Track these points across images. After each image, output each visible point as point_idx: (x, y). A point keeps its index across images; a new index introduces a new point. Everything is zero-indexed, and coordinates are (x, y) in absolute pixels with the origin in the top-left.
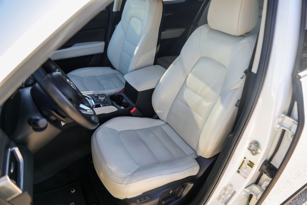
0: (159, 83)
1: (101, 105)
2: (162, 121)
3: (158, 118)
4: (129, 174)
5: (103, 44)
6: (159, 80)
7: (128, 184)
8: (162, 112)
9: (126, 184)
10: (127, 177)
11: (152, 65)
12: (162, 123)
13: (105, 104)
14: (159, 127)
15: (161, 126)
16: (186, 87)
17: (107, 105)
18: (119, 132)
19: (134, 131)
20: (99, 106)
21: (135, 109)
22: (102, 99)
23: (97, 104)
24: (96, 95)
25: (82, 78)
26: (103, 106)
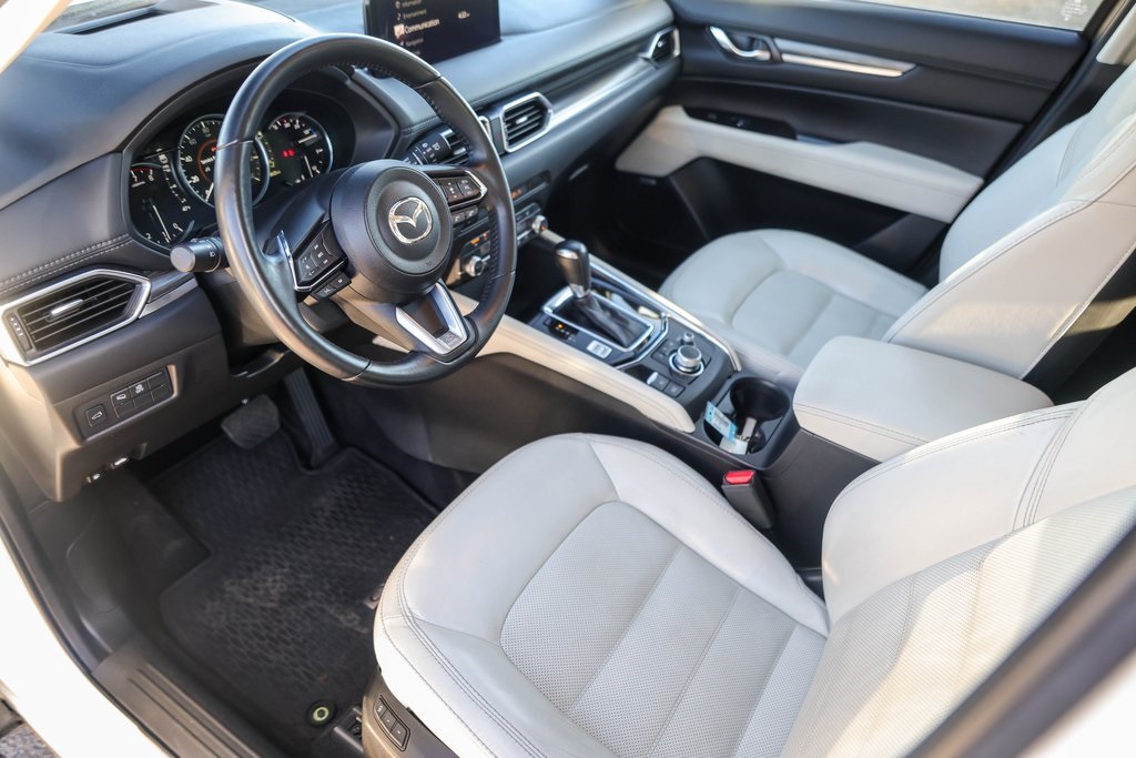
1: (654, 376)
3: (817, 589)
4: (419, 615)
12: (817, 623)
13: (675, 382)
14: (785, 626)
15: (796, 631)
16: (978, 566)
17: (675, 390)
18: (616, 501)
19: (675, 543)
20: (641, 373)
21: (746, 479)
22: (684, 362)
23: (650, 364)
24: (687, 338)
25: (776, 269)
26: (651, 385)
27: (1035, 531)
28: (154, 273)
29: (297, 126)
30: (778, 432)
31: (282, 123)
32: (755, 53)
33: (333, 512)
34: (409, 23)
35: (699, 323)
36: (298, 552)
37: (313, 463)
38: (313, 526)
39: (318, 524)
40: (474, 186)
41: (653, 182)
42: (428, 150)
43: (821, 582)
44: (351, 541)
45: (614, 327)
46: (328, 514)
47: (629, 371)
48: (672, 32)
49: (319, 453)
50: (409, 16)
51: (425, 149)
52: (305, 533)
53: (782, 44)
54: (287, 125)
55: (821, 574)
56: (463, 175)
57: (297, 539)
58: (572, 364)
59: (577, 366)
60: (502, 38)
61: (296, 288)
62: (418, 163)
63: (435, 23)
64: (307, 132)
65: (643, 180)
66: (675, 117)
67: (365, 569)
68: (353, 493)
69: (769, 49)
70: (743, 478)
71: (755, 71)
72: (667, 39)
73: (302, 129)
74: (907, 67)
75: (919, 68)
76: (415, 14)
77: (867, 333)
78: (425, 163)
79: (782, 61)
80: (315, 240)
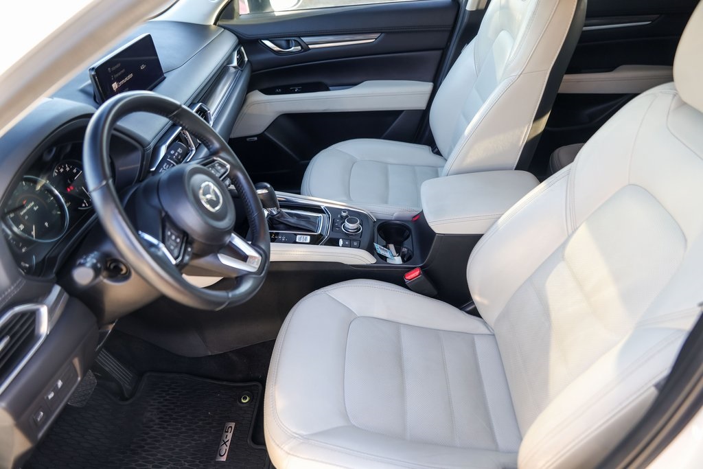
0: (494, 226)
2: (485, 323)
3: (475, 313)
4: (304, 433)
5: (428, 87)
6: (497, 216)
7: (289, 454)
8: (486, 302)
9: (287, 452)
10: (295, 438)
11: (511, 169)
12: (483, 330)
13: (352, 240)
14: (469, 337)
15: (476, 338)
16: (563, 258)
17: (355, 244)
18: (356, 318)
19: (397, 325)
20: (333, 242)
21: (417, 273)
22: (350, 226)
23: (335, 236)
24: (344, 214)
25: (353, 162)
26: (343, 246)
27: (583, 231)
28: (40, 299)
29: (68, 169)
30: (415, 244)
31: (59, 170)
32: (292, 49)
33: (160, 418)
34: (118, 80)
35: (344, 204)
36: (152, 455)
37: (127, 396)
38: (153, 434)
39: (154, 430)
40: (223, 166)
41: (256, 138)
42: (176, 154)
43: (475, 308)
44: (184, 429)
45: (303, 223)
46: (157, 421)
47: (327, 244)
48: (240, 49)
49: (127, 387)
50: (117, 75)
51: (174, 154)
52: (149, 441)
53: (306, 40)
54: (62, 170)
55: (473, 303)
56: (214, 161)
57: (147, 447)
58: (295, 253)
59: (298, 253)
60: (165, 75)
61: (174, 262)
62: (174, 165)
63: (131, 76)
64: (75, 171)
65: (248, 139)
66: (257, 97)
67: (204, 441)
68: (166, 400)
69: (300, 45)
70: (415, 274)
71: (295, 58)
72: (240, 53)
73: (71, 170)
74: (376, 35)
75: (383, 35)
76: (120, 73)
77: (437, 175)
78: (177, 163)
79: (309, 49)
80: (167, 230)
